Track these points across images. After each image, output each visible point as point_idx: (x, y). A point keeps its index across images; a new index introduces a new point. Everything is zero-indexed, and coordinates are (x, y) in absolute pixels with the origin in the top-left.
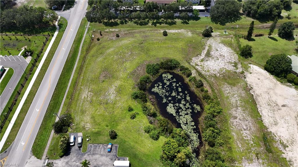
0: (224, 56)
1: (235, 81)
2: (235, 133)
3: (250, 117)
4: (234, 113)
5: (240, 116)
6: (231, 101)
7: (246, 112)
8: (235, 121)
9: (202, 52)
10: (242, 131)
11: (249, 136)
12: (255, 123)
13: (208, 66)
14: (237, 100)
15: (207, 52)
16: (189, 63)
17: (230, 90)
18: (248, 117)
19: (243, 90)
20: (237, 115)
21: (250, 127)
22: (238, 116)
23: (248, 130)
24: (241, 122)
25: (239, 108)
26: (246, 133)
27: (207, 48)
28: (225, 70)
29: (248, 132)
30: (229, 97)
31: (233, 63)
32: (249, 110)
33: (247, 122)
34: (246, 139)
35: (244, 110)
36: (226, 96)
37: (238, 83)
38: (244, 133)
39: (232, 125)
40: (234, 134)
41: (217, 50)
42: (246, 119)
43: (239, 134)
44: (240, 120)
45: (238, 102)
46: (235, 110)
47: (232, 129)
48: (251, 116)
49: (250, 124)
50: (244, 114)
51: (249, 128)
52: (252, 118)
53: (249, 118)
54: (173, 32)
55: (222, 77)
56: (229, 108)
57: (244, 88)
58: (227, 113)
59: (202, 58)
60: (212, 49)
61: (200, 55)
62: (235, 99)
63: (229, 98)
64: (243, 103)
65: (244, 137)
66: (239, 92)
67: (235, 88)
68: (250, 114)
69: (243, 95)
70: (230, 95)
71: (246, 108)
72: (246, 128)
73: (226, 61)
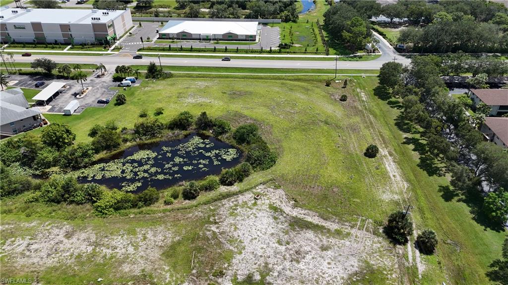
0: (298, 262)
1: (182, 260)
2: (34, 226)
3: (55, 264)
4: (83, 236)
5: (69, 246)
6: (120, 237)
7: (73, 260)
8: (62, 233)
9: (309, 210)
10: (30, 239)
11: (9, 248)
12: (32, 272)
13: (252, 216)
14: (116, 251)
15: (311, 223)
16: (264, 183)
17: (155, 241)
18: (56, 260)
19: (143, 270)
20: (74, 239)
21: (28, 256)
22: (71, 241)
23: (24, 250)
24: (52, 242)
25: (90, 249)
26: (19, 245)
27: (333, 226)
28: (236, 250)
29: (20, 249)
30: (131, 236)
31: (263, 277)
32: (76, 268)
33: (44, 254)
34: (8, 242)
35: (79, 256)
36: (138, 230)
37: (174, 267)
38: (21, 242)
39: (56, 225)
40: (33, 224)
41: (324, 248)
42: (53, 256)
43: (26, 233)
44: (57, 243)
45: (109, 251)
46: (88, 238)
47: (46, 224)
48: (56, 269)
49: (35, 260)
50: (68, 254)
51: (28, 253)
52: (49, 268)
53: (50, 262)
54: (388, 168)
55: (204, 234)
56: (98, 229)
57: (151, 276)
58: (88, 223)
59: (287, 209)
60: (328, 237)
61: (295, 206)
62: (121, 246)
63: (128, 234)
64: (99, 260)
65: (13, 239)
66: (139, 260)
67: (156, 254)
68: (61, 266)
69: (126, 268)
70: (138, 238)
71: (82, 264)
72: (31, 248)
73: (271, 261)
